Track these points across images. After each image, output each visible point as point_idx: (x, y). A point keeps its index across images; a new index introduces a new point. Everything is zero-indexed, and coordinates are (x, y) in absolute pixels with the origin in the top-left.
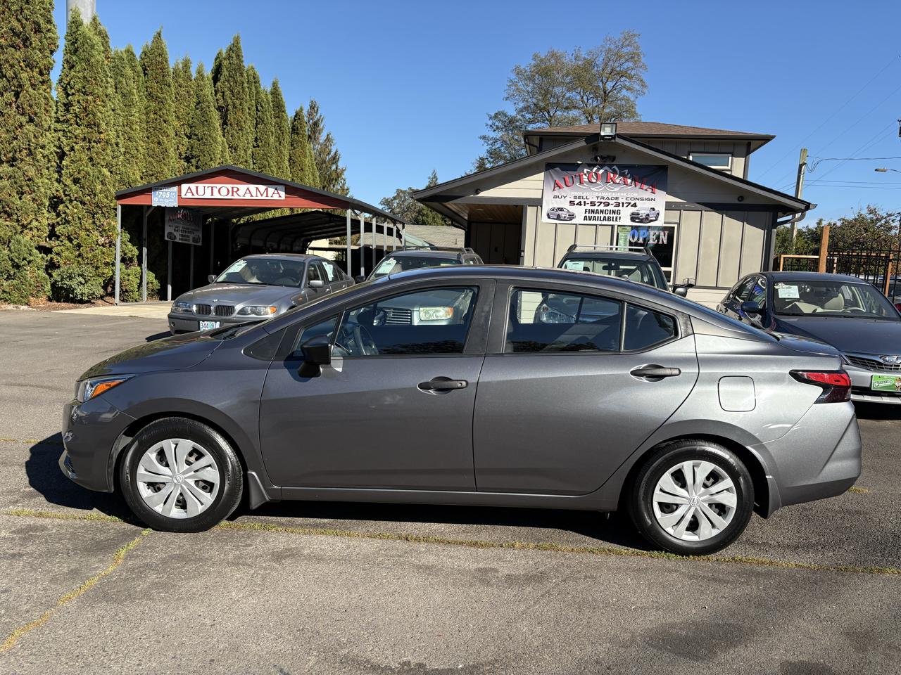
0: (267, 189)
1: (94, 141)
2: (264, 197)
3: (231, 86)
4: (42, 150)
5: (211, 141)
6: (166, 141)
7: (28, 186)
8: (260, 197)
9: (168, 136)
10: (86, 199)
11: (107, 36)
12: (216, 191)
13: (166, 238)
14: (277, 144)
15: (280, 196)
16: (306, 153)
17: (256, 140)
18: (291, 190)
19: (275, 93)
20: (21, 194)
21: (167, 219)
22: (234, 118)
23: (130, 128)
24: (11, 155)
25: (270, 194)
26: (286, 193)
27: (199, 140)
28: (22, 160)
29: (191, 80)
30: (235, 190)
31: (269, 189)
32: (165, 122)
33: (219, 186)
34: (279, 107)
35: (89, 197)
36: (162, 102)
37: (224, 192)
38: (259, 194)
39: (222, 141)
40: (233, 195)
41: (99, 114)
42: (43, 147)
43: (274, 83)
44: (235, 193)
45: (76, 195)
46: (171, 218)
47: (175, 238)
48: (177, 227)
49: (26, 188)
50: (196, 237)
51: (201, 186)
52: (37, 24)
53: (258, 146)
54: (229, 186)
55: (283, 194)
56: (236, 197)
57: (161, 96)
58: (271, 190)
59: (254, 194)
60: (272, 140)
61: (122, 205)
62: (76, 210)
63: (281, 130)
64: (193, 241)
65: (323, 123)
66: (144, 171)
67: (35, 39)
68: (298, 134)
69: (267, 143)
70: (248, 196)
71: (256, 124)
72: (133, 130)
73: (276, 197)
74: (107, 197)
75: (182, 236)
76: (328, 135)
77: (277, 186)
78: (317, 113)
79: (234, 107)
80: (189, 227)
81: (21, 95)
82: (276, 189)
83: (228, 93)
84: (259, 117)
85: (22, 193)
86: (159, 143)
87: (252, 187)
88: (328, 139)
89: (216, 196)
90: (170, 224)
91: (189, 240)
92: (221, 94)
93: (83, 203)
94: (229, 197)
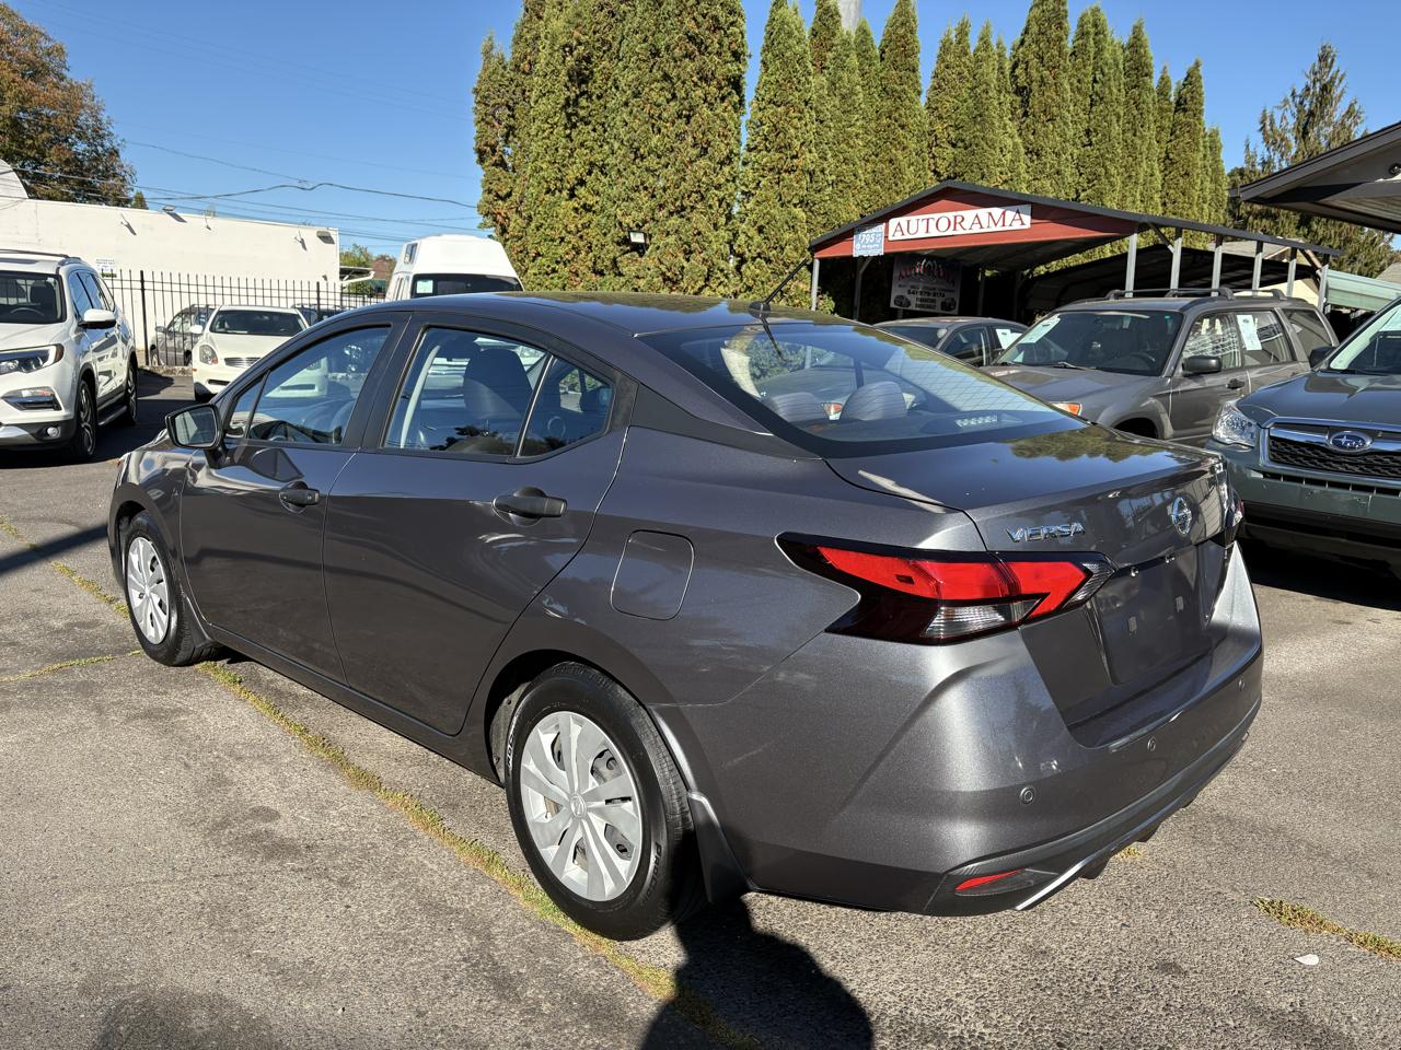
0: (1004, 213)
1: (786, 171)
2: (999, 228)
3: (1040, 49)
4: (717, 192)
5: (985, 146)
6: (901, 158)
7: (697, 242)
8: (993, 229)
9: (904, 148)
10: (771, 254)
11: (837, 14)
12: (932, 224)
13: (892, 305)
14: (1129, 135)
15: (1023, 224)
16: (1197, 144)
17: (1088, 132)
18: (1041, 211)
19: (1136, 45)
20: (688, 253)
21: (896, 274)
22: (1040, 102)
23: (848, 144)
24: (678, 203)
25: (1007, 222)
26: (1032, 218)
27: (966, 148)
28: (693, 208)
29: (966, 54)
30: (959, 219)
31: (1008, 213)
32: (902, 127)
33: (936, 216)
34: (1137, 66)
35: (774, 252)
36: (900, 98)
37: (943, 224)
38: (992, 223)
39: (1015, 144)
40: (955, 229)
41: (792, 131)
42: (718, 187)
43: (1135, 27)
44: (958, 226)
45: (758, 250)
46: (904, 274)
47: (909, 304)
48: (913, 287)
49: (695, 246)
50: (948, 301)
51: (913, 218)
52: (715, 18)
53: (1090, 145)
54: (951, 215)
55: (1027, 219)
56: (960, 231)
57: (898, 88)
58: (1010, 214)
59: (985, 224)
60: (1116, 129)
61: (820, 259)
62: (758, 271)
63: (1138, 110)
64: (942, 309)
65: (1342, 85)
66: (866, 206)
67: (713, 41)
68: (1185, 110)
69: (1107, 136)
70: (976, 229)
71: (1091, 105)
72: (852, 147)
73: (1017, 226)
74: (796, 249)
75: (922, 300)
76: (1351, 105)
77: (1019, 207)
78: (1330, 67)
79: (1043, 82)
80: (937, 286)
81: (692, 120)
82: (1018, 212)
83: (1034, 62)
84: (1097, 94)
85: (691, 252)
86: (891, 161)
87: (983, 212)
88: (1350, 112)
89: (934, 232)
90: (901, 283)
91: (934, 307)
92: (1024, 66)
93: (768, 261)
94: (950, 232)
